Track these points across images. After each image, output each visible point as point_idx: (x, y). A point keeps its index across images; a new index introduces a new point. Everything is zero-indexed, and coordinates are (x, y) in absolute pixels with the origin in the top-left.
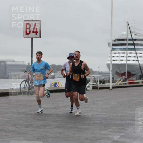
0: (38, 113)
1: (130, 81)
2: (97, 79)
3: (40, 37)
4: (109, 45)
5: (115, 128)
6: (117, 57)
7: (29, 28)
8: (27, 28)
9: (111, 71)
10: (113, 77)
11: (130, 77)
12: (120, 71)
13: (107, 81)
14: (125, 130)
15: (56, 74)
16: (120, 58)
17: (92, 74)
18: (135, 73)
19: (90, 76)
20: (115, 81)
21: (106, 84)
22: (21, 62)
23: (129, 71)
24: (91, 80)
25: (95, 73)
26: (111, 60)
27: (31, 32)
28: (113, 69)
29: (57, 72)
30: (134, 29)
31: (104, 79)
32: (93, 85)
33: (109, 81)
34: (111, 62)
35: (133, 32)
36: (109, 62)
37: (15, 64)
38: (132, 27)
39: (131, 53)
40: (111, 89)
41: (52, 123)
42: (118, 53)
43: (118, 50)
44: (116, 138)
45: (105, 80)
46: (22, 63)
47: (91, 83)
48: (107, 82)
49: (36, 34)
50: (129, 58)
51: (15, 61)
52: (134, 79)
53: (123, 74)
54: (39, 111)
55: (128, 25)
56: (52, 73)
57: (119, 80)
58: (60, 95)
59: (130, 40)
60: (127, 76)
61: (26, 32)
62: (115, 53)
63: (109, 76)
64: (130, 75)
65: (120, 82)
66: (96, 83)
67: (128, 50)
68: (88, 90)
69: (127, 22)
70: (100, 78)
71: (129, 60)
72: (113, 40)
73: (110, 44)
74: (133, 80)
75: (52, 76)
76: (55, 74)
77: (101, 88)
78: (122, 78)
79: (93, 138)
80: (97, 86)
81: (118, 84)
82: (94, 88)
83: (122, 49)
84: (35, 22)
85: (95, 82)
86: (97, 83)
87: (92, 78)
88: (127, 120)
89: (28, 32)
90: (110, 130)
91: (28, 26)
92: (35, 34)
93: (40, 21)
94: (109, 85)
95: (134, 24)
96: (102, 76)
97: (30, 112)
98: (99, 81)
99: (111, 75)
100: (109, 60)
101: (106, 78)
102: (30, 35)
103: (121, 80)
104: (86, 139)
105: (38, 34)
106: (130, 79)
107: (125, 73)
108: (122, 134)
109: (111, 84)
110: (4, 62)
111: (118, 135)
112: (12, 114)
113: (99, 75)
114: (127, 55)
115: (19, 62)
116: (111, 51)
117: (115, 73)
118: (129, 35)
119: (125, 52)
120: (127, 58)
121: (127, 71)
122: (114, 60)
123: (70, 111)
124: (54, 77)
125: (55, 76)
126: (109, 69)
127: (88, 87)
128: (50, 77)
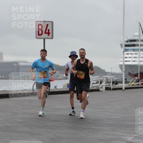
2: (110, 80)
3: (52, 38)
4: (121, 46)
5: (128, 129)
6: (130, 57)
7: (41, 29)
8: (39, 29)
9: (124, 72)
10: (126, 78)
12: (133, 71)
16: (132, 59)
17: (105, 75)
19: (103, 77)
20: (128, 82)
21: (119, 85)
23: (141, 72)
24: (104, 81)
25: (108, 74)
26: (124, 61)
27: (44, 33)
28: (125, 70)
31: (116, 80)
32: (106, 86)
33: (122, 82)
34: (124, 63)
36: (122, 63)
37: (27, 65)
40: (124, 90)
41: (65, 124)
42: (131, 54)
43: (130, 51)
44: (130, 139)
45: (118, 81)
47: (104, 84)
48: (120, 83)
49: (49, 35)
51: (28, 62)
53: (136, 75)
55: (141, 25)
57: (132, 80)
59: (142, 41)
60: (140, 77)
61: (39, 32)
62: (128, 54)
63: (122, 77)
65: (133, 83)
66: (108, 84)
67: (140, 51)
68: (101, 91)
69: (139, 23)
70: (113, 79)
71: (142, 61)
72: (125, 41)
73: (123, 45)
77: (114, 89)
78: (135, 79)
79: (107, 139)
80: (110, 87)
81: (130, 85)
82: (107, 89)
84: (47, 23)
85: (108, 83)
86: (110, 84)
87: (105, 79)
90: (124, 131)
91: (40, 27)
92: (47, 35)
93: (52, 22)
94: (122, 86)
96: (115, 77)
98: (111, 82)
99: (124, 76)
100: (121, 61)
101: (119, 79)
102: (42, 36)
103: (134, 81)
104: (99, 140)
105: (51, 35)
107: (138, 74)
108: (136, 135)
109: (124, 85)
110: (17, 63)
111: (131, 136)
113: (112, 76)
114: (140, 56)
115: (32, 63)
116: (124, 52)
117: (128, 74)
118: (141, 35)
120: (139, 59)
121: (140, 71)
122: (126, 61)
126: (122, 70)
127: (101, 88)
128: (63, 78)
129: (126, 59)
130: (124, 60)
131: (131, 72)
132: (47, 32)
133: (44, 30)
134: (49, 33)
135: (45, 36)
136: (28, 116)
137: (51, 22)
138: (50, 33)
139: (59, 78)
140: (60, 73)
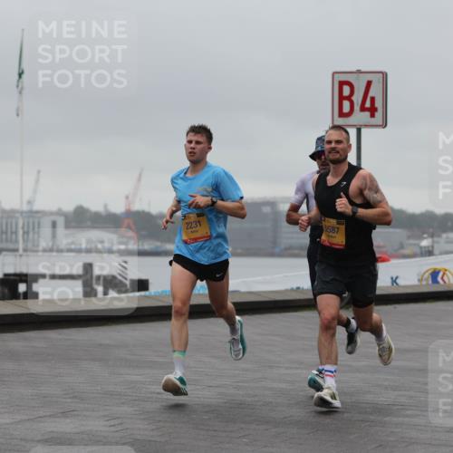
3: (384, 125)
7: (349, 98)
8: (342, 98)
15: (438, 242)
27: (357, 108)
29: (439, 236)
49: (373, 116)
56: (425, 238)
58: (450, 308)
61: (341, 107)
75: (425, 247)
76: (433, 242)
84: (369, 77)
89: (346, 107)
91: (346, 90)
92: (368, 114)
93: (385, 75)
102: (351, 120)
105: (379, 114)
110: (272, 204)
112: (297, 368)
124: (429, 252)
125: (433, 247)
128: (418, 251)
132: (368, 104)
133: (357, 98)
134: (373, 111)
135: (360, 117)
137: (381, 75)
138: (376, 110)
139: (406, 251)
140: (409, 237)
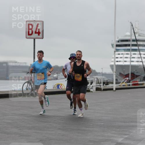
0: (41, 114)
1: (134, 82)
2: (101, 80)
3: (43, 38)
4: (112, 46)
5: (118, 130)
6: (121, 58)
7: (31, 29)
8: (29, 29)
9: (115, 72)
10: (116, 78)
11: (134, 78)
12: (124, 72)
13: (111, 82)
14: (129, 132)
16: (123, 60)
17: (96, 76)
18: (139, 74)
19: (94, 78)
20: (119, 83)
21: (110, 86)
22: (23, 63)
23: (133, 72)
24: (94, 82)
25: (98, 74)
26: (115, 62)
27: (34, 32)
28: (116, 70)
29: (60, 74)
30: (138, 29)
31: (107, 81)
32: (97, 87)
33: (113, 82)
34: (115, 63)
35: (137, 33)
36: (113, 63)
37: (17, 65)
38: (136, 28)
39: (135, 54)
40: (114, 91)
41: (54, 125)
42: (122, 54)
43: (122, 51)
44: (120, 140)
45: (109, 81)
46: (24, 65)
47: (94, 84)
48: (110, 84)
49: (39, 35)
50: (132, 60)
51: (18, 62)
52: (138, 81)
53: (127, 76)
54: (42, 113)
55: (132, 25)
56: (55, 74)
57: (123, 81)
58: (63, 96)
59: (133, 41)
60: (131, 77)
61: (29, 32)
62: (119, 54)
63: (113, 77)
64: (134, 76)
65: (124, 84)
66: (99, 85)
67: (132, 51)
68: (91, 92)
69: (131, 23)
70: (104, 80)
71: (133, 61)
72: (116, 41)
73: (114, 45)
74: (136, 82)
75: (55, 77)
76: (58, 75)
77: (105, 90)
78: (126, 79)
79: (97, 140)
80: (100, 88)
81: (121, 85)
82: (98, 89)
83: (126, 50)
85: (99, 83)
86: (101, 84)
87: (96, 79)
88: (131, 122)
89: (30, 33)
90: (114, 132)
92: (37, 34)
93: (43, 22)
94: (113, 86)
95: (138, 24)
96: (105, 77)
97: (32, 114)
98: (102, 83)
99: (114, 76)
100: (112, 61)
101: (109, 80)
102: (32, 36)
103: (125, 82)
104: (89, 141)
105: (41, 35)
106: (133, 80)
107: (129, 74)
108: (126, 136)
109: (114, 86)
110: (6, 63)
111: (122, 137)
112: (14, 116)
113: (102, 76)
114: (131, 56)
115: (21, 63)
116: (115, 52)
117: (119, 74)
118: (132, 35)
119: (129, 53)
120: (131, 59)
121: (131, 72)
123: (74, 113)
124: (56, 79)
125: (57, 77)
126: (113, 70)
127: (92, 88)
128: (52, 78)
129: (117, 60)
130: (115, 60)
131: (123, 73)
132: (37, 31)
133: (34, 30)
135: (35, 35)
136: (17, 117)
138: (40, 33)
